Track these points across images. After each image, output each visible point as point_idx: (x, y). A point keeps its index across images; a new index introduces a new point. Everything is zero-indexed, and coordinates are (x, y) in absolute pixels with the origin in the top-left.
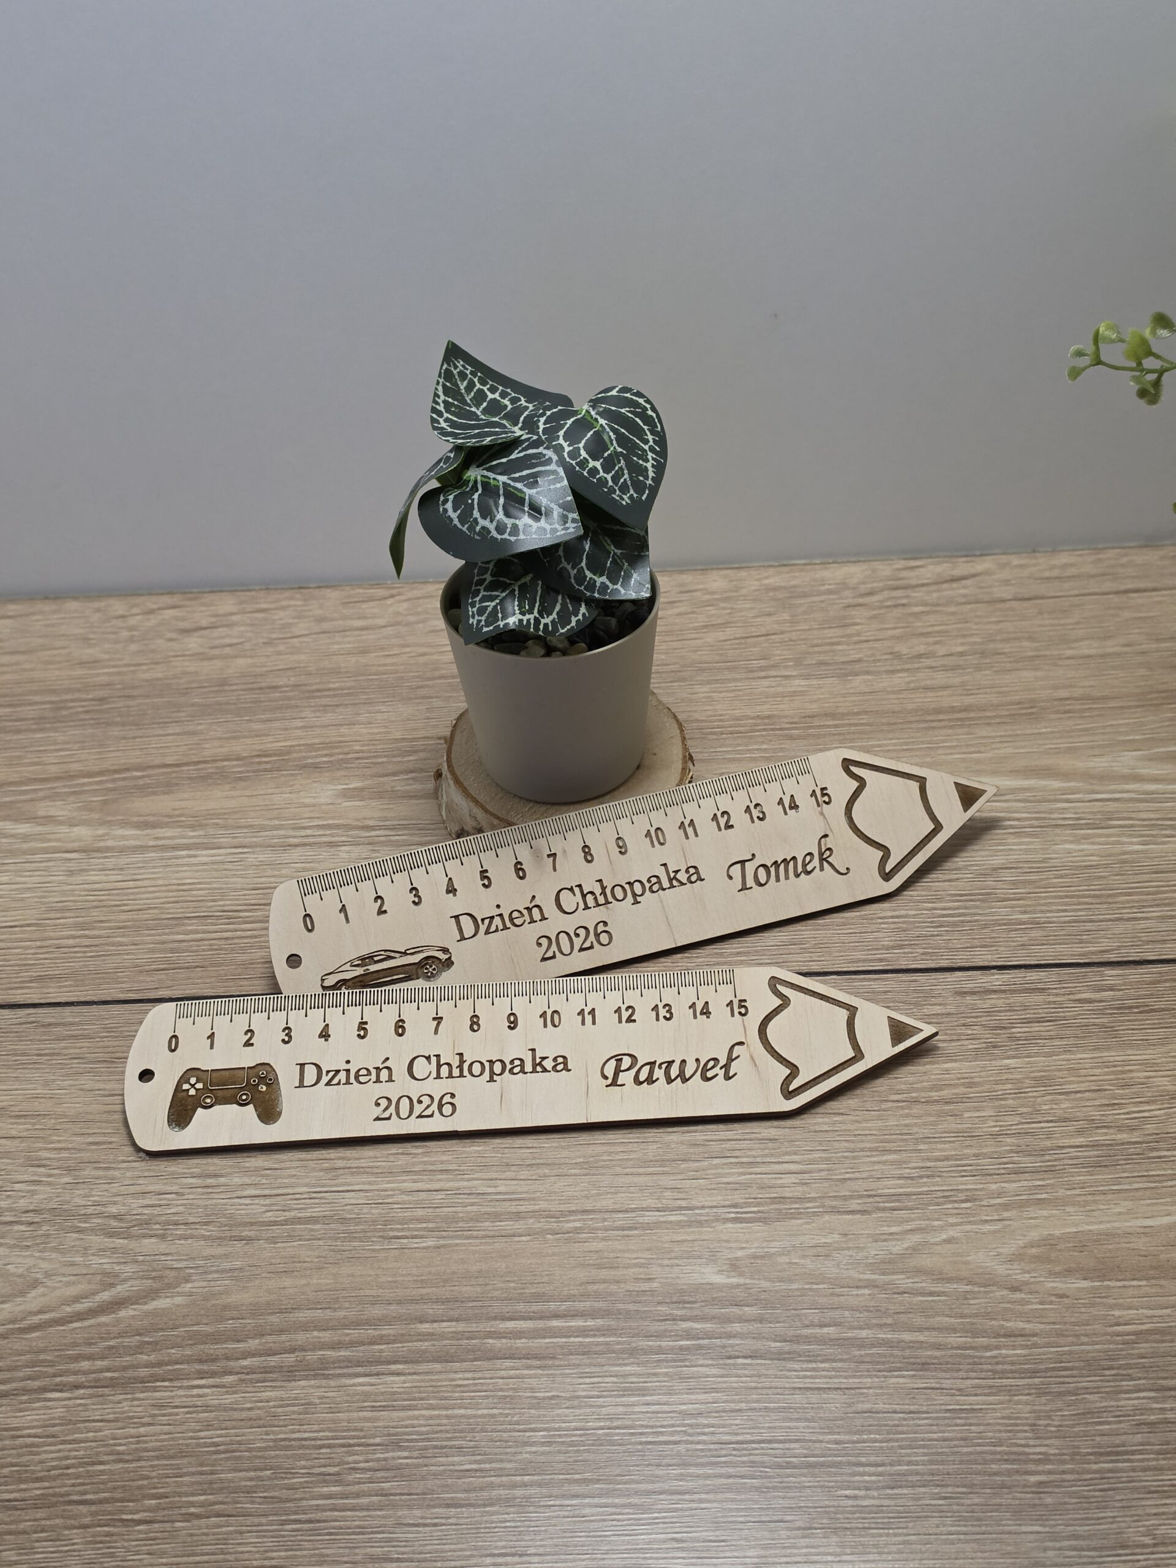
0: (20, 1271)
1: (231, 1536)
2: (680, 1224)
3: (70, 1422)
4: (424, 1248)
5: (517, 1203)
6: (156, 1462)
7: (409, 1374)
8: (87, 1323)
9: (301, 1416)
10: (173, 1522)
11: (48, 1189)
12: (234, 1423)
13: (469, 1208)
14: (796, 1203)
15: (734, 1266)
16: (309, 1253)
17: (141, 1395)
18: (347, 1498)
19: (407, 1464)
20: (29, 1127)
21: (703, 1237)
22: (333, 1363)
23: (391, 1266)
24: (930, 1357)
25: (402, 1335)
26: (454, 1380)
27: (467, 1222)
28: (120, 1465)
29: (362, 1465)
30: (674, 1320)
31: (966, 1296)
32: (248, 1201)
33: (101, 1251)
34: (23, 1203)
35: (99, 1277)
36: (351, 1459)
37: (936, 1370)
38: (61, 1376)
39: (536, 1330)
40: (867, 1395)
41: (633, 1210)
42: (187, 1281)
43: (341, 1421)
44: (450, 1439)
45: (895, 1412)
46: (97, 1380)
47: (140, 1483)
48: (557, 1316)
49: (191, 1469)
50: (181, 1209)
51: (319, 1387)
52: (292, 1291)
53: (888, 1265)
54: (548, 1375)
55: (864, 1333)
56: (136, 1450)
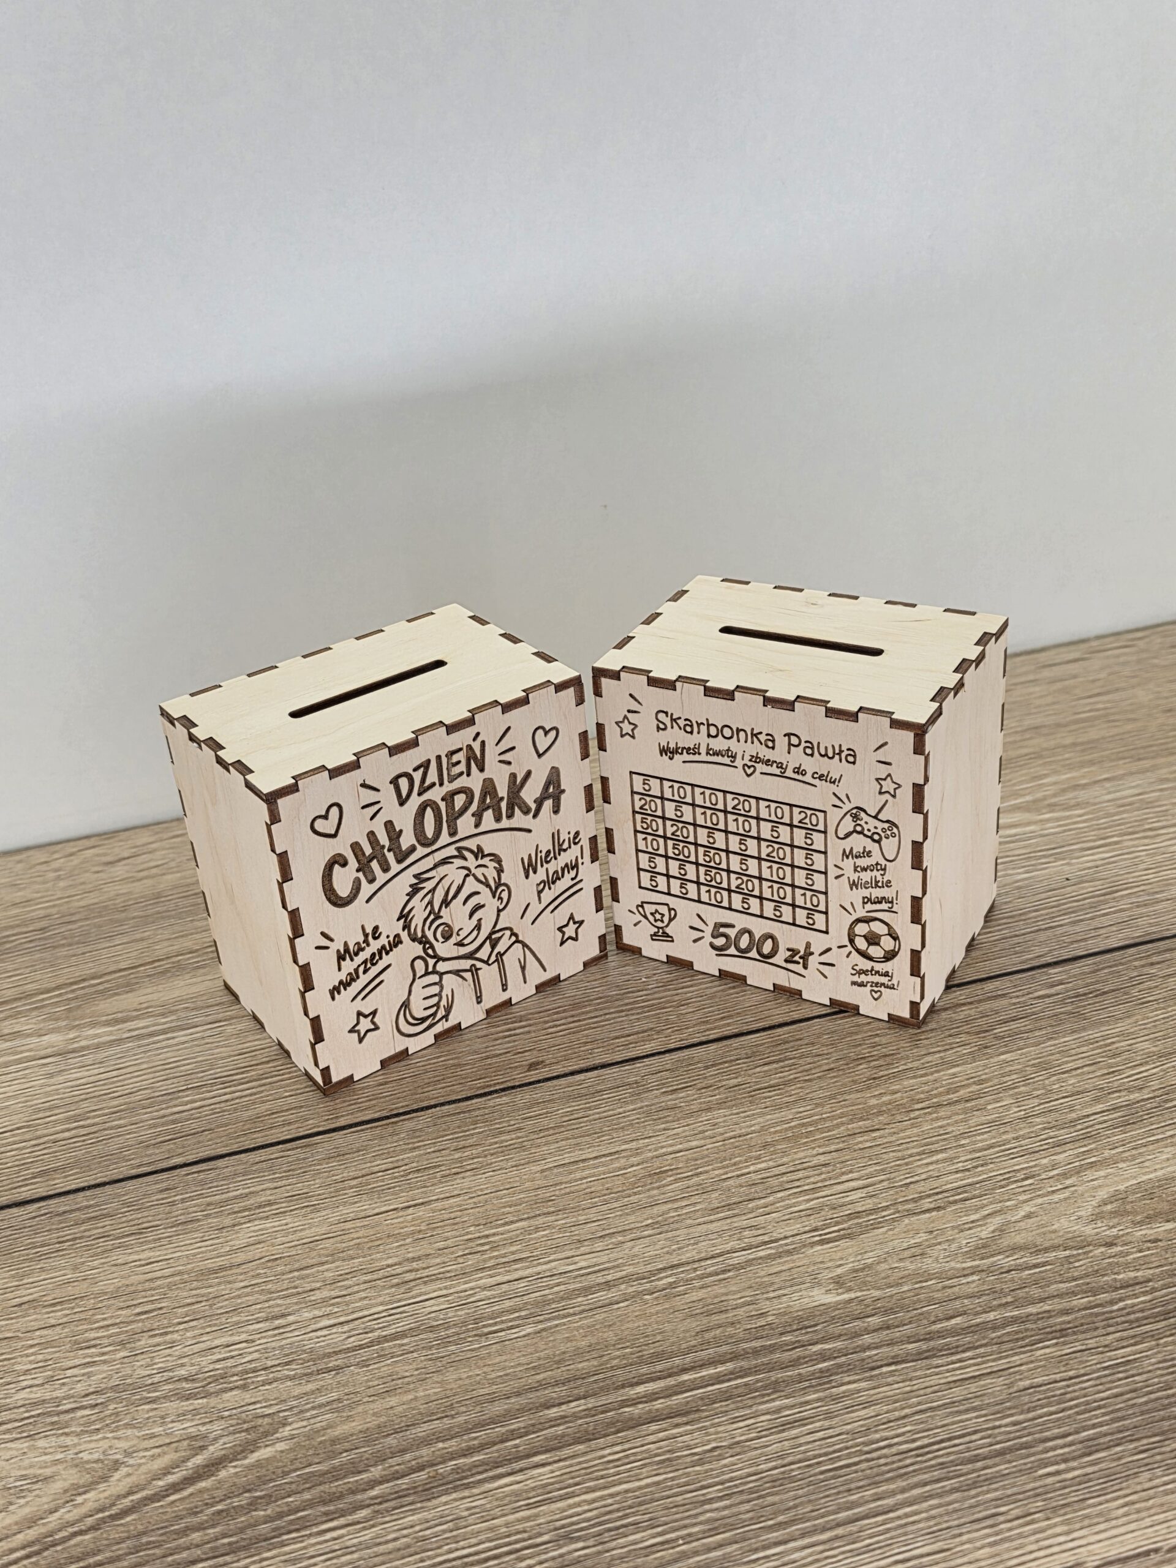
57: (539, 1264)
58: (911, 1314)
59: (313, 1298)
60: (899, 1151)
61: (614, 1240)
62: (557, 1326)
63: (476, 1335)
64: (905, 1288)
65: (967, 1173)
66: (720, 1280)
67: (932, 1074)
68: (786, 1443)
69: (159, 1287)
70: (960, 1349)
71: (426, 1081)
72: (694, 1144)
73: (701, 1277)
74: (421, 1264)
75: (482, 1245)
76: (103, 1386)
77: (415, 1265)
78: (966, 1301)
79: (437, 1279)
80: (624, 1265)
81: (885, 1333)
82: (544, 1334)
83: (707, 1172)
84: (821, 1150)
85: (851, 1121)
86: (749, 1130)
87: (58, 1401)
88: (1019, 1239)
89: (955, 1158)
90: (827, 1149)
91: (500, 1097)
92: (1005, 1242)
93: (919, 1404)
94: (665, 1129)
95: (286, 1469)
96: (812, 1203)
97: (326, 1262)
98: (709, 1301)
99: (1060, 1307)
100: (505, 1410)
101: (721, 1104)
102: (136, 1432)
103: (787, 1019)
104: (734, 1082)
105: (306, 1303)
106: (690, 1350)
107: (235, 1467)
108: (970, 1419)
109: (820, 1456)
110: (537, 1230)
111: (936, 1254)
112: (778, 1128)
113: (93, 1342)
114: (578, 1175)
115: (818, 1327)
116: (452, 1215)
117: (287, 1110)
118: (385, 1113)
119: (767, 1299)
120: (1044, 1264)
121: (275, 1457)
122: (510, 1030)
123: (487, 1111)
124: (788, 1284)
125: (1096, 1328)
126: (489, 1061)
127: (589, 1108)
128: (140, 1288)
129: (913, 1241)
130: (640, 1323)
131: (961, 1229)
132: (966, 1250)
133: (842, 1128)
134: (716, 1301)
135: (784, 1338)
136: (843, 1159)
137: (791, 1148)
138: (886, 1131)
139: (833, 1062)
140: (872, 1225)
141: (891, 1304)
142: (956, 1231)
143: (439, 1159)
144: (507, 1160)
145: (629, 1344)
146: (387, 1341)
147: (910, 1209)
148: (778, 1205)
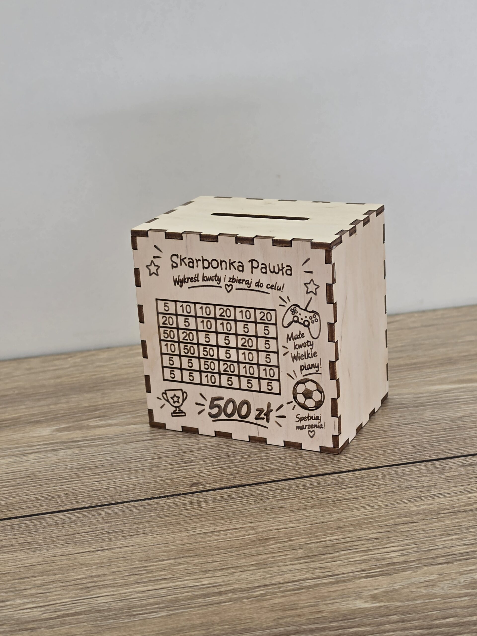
57: (179, 581)
58: (420, 615)
59: (25, 593)
60: (428, 533)
61: (229, 571)
62: (182, 612)
63: (127, 616)
64: (418, 602)
65: (471, 546)
66: (295, 594)
67: (456, 496)
71: (123, 490)
72: (292, 525)
73: (282, 592)
74: (99, 579)
75: (142, 571)
77: (95, 579)
78: (458, 610)
79: (109, 587)
80: (232, 584)
81: (401, 624)
82: (173, 616)
83: (297, 539)
84: (375, 531)
85: (398, 518)
86: (330, 520)
89: (464, 538)
90: (380, 531)
94: (274, 518)
96: (364, 557)
97: (38, 576)
98: (286, 604)
101: (313, 507)
103: (366, 467)
104: (325, 496)
105: (20, 595)
106: (267, 628)
110: (180, 564)
111: (443, 586)
112: (349, 519)
114: (212, 538)
115: (356, 620)
116: (125, 556)
117: (30, 501)
119: (325, 604)
122: (183, 467)
123: (159, 505)
124: (340, 597)
126: (166, 481)
127: (227, 506)
129: (428, 579)
130: (238, 613)
131: (461, 574)
132: (463, 584)
133: (392, 521)
134: (290, 604)
135: (332, 624)
136: (389, 536)
137: (356, 529)
138: (421, 523)
139: (392, 488)
140: (402, 569)
141: (407, 610)
142: (458, 574)
143: (124, 528)
144: (167, 529)
145: (228, 623)
146: (68, 616)
147: (429, 562)
148: (341, 557)
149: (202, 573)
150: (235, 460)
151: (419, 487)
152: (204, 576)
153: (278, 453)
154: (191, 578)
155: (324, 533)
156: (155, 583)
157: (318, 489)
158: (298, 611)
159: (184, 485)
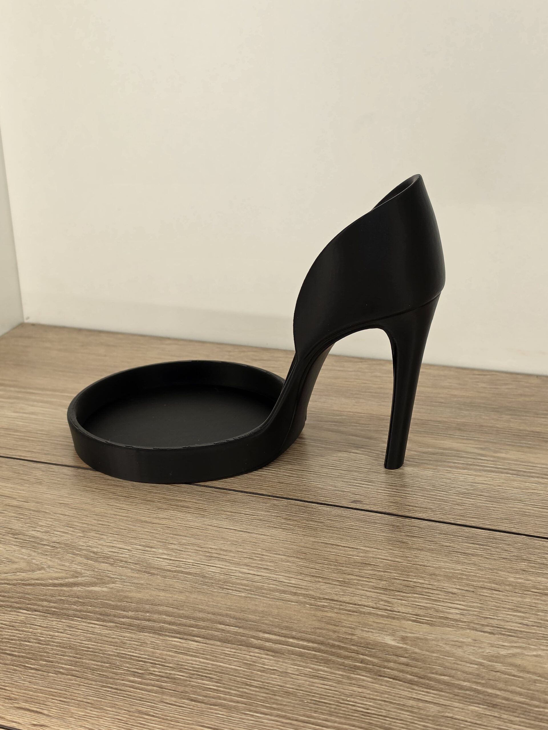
0: (37, 563)
1: (74, 685)
2: (382, 616)
3: (25, 623)
4: (239, 596)
5: (298, 589)
6: (55, 648)
7: (203, 643)
8: (56, 588)
9: (138, 647)
10: (49, 673)
11: (69, 536)
12: (102, 641)
13: (271, 586)
14: (453, 621)
15: (404, 639)
16: (179, 585)
17: (64, 621)
18: (141, 684)
19: (180, 678)
20: (75, 513)
21: (392, 624)
22: (166, 630)
23: (218, 599)
24: (499, 702)
25: (208, 627)
26: (225, 650)
27: (267, 591)
28: (38, 645)
29: (157, 673)
30: (358, 653)
31: (535, 681)
32: (161, 560)
33: (80, 564)
34: (54, 539)
35: (72, 573)
36: (152, 669)
37: (501, 709)
38: (31, 605)
39: (278, 640)
40: (452, 710)
41: (359, 605)
42: (113, 583)
43: (156, 653)
44: (208, 673)
45: (466, 721)
46: (46, 610)
47: (42, 654)
48: (293, 638)
49: (70, 655)
50: (127, 556)
51: (153, 637)
52: (162, 598)
53: (496, 658)
54: (275, 661)
55: (465, 684)
56: (48, 641)
57: (275, 574)
58: (424, 665)
59: (169, 546)
60: (500, 603)
61: (317, 579)
62: (257, 598)
63: (219, 587)
64: (435, 655)
65: (526, 626)
66: (348, 614)
68: (308, 683)
69: (116, 518)
70: (432, 688)
71: (300, 489)
72: (397, 560)
73: (340, 609)
74: (225, 553)
75: (258, 557)
76: (63, 542)
77: (222, 552)
78: (459, 673)
79: (226, 561)
80: (310, 590)
81: (403, 666)
82: (247, 599)
83: (390, 573)
84: (458, 587)
85: (490, 582)
86: (432, 565)
87: (42, 540)
88: (518, 662)
89: (526, 618)
90: (463, 588)
91: (327, 507)
92: (510, 660)
93: (387, 698)
94: (390, 549)
95: (99, 597)
96: (428, 605)
97: (187, 537)
98: (334, 619)
99: (507, 696)
100: (202, 617)
101: (430, 550)
102: (59, 562)
103: (508, 530)
104: (448, 544)
105: (165, 547)
106: (304, 632)
107: (82, 588)
108: (405, 715)
109: (318, 694)
110: (288, 561)
111: (467, 650)
112: (448, 570)
113: (74, 526)
114: (328, 550)
115: (374, 650)
116: (257, 542)
118: (269, 494)
119: (362, 630)
120: (519, 677)
121: (99, 592)
122: (362, 484)
123: (315, 510)
124: (378, 629)
125: (515, 712)
126: (337, 492)
127: (363, 527)
128: (109, 516)
129: (461, 640)
130: (293, 613)
131: (492, 646)
132: (485, 654)
133: (481, 583)
134: (337, 620)
135: (352, 647)
136: (466, 595)
137: (445, 580)
138: (503, 593)
139: (510, 556)
140: (448, 625)
141: (419, 657)
142: (489, 645)
143: (274, 519)
144: (303, 531)
145: (280, 618)
146: (182, 573)
147: (475, 627)
148: (410, 599)
149: (297, 574)
150: (406, 491)
151: (536, 563)
152: (295, 577)
153: (446, 496)
154: (286, 575)
155: (416, 575)
156: (258, 570)
157: (448, 537)
158: (337, 628)
159: (347, 499)
